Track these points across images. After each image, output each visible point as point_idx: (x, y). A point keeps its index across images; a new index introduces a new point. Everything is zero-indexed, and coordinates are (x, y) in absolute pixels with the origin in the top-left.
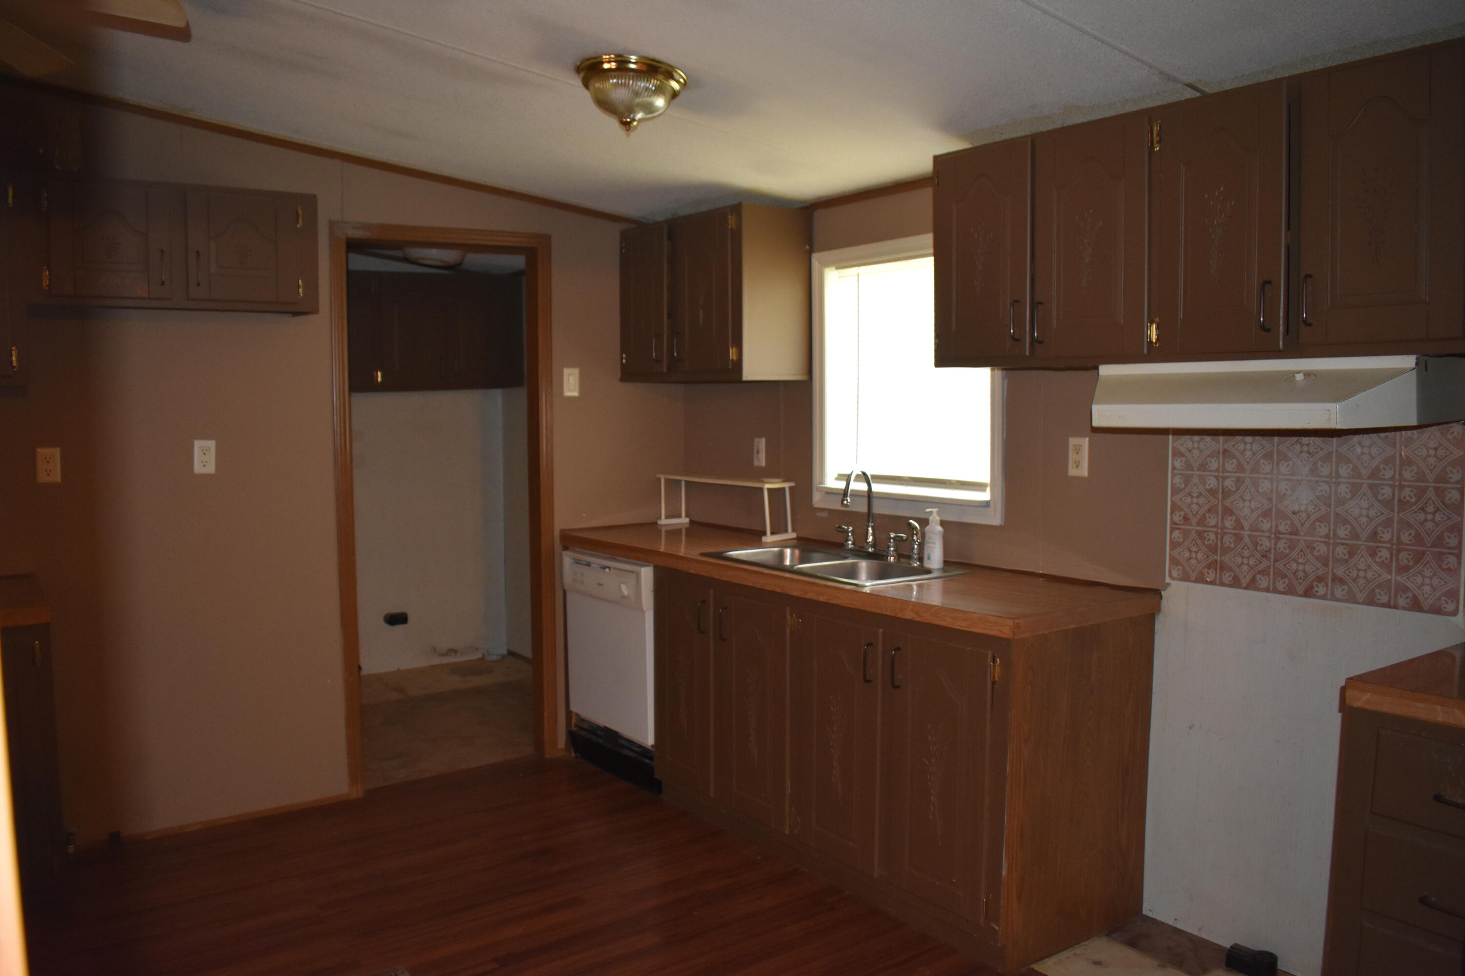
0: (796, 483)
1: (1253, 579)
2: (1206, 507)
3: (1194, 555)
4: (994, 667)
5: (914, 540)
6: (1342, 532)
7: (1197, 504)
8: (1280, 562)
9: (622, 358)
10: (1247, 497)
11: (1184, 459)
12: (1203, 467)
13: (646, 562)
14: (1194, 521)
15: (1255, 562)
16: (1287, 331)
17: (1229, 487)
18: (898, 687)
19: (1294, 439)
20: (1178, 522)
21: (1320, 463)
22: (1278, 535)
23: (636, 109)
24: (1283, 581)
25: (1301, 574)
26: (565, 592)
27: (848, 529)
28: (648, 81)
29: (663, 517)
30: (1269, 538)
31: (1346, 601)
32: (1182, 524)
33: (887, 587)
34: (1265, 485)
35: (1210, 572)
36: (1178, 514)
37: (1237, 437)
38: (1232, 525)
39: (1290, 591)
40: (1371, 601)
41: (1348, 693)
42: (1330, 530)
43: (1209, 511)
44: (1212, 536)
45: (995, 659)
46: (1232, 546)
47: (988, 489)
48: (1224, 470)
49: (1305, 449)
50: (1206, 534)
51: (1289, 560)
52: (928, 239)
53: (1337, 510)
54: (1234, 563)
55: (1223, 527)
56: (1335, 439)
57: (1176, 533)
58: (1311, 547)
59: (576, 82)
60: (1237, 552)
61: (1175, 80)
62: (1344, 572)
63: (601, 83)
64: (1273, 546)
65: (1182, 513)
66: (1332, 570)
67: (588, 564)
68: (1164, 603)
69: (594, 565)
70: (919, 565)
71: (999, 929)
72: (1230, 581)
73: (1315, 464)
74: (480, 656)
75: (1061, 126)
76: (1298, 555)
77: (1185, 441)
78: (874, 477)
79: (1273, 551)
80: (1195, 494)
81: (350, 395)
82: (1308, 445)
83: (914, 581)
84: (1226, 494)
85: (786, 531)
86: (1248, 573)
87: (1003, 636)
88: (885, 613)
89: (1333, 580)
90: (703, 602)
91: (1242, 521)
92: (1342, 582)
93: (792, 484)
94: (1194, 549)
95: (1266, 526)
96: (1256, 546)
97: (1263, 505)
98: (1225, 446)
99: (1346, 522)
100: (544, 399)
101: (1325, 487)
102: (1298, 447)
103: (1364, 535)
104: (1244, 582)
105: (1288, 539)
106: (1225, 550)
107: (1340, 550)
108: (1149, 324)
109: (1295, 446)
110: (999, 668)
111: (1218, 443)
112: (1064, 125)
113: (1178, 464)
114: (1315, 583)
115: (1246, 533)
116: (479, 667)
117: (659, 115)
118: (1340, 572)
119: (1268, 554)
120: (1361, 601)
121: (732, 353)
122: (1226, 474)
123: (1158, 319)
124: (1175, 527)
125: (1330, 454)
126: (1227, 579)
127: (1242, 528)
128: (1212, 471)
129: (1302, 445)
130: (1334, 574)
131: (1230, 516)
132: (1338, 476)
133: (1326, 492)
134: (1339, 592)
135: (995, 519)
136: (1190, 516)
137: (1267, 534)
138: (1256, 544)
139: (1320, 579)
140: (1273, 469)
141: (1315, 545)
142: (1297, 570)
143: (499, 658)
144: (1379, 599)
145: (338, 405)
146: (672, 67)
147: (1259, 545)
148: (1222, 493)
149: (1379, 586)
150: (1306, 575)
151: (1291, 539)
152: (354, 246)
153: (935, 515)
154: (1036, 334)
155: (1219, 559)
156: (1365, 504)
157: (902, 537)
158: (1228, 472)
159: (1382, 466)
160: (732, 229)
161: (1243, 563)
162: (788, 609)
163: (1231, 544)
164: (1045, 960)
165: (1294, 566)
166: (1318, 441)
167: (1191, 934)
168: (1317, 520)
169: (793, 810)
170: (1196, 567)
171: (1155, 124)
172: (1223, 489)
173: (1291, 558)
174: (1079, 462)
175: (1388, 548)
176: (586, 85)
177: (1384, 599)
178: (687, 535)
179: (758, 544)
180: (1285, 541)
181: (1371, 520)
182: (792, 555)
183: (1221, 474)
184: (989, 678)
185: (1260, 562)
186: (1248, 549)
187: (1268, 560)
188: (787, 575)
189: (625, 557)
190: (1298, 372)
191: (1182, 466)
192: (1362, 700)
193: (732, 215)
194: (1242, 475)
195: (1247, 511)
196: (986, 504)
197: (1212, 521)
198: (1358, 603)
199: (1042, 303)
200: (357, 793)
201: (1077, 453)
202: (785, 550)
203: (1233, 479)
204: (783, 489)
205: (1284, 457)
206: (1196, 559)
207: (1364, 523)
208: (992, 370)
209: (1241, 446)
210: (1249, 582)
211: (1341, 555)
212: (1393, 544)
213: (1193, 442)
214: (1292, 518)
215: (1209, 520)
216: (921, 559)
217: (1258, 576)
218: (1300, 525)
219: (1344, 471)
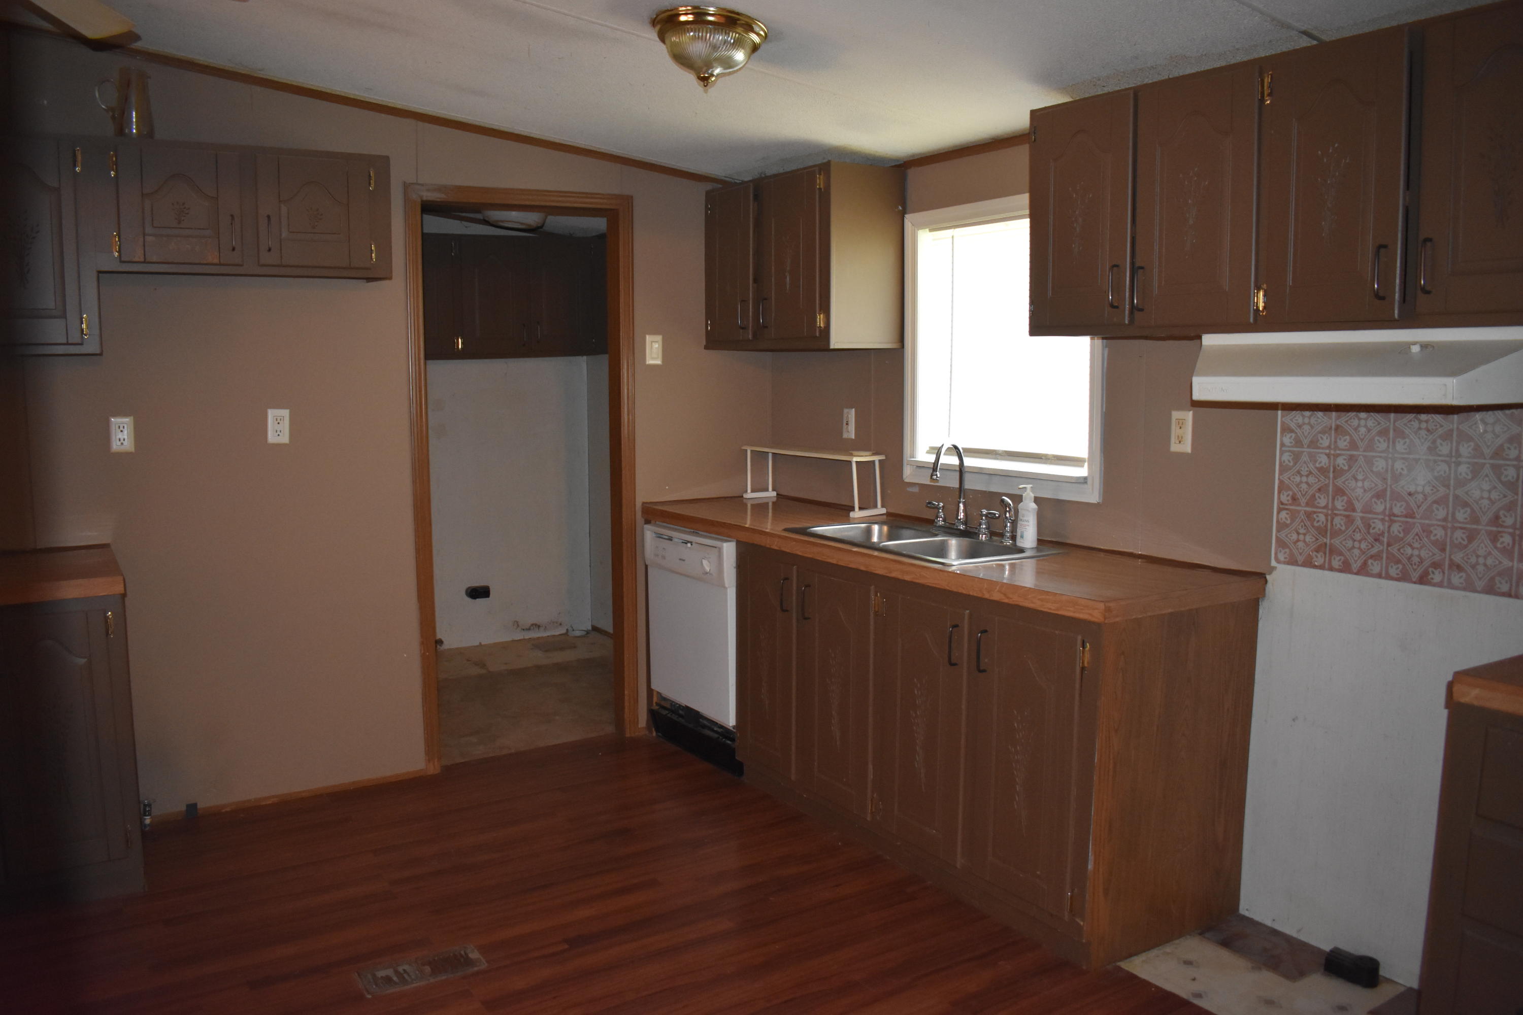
0: (886, 456)
1: (1365, 563)
2: (1316, 487)
3: (1301, 537)
4: (1083, 652)
5: (1006, 517)
6: (1461, 515)
7: (1307, 483)
8: (1393, 547)
9: (707, 325)
10: (1360, 477)
11: (1293, 435)
12: (1314, 444)
13: (727, 537)
14: (1303, 501)
15: (1367, 546)
16: (1404, 299)
17: (1341, 466)
18: (984, 671)
19: (1411, 416)
20: (1286, 502)
21: (1439, 441)
22: (1392, 518)
23: (715, 65)
24: (1397, 566)
25: (1416, 560)
26: (646, 567)
27: (938, 505)
28: (727, 34)
29: (749, 491)
30: (1383, 520)
31: (1464, 589)
32: (1290, 505)
33: (976, 567)
34: (1380, 465)
35: (1319, 556)
36: (1286, 494)
37: (1350, 413)
38: (1343, 506)
39: (1404, 577)
40: (1490, 590)
41: (1455, 689)
42: (1448, 514)
43: (1319, 490)
44: (1322, 518)
45: (1085, 644)
46: (1343, 528)
47: (1086, 464)
48: (1336, 448)
49: (1424, 425)
50: (1315, 516)
51: (1403, 544)
52: (1024, 199)
53: (1456, 492)
54: (1345, 546)
55: (1334, 508)
56: (1456, 416)
57: (1284, 514)
58: (1427, 531)
59: (652, 35)
60: (1348, 535)
61: (1289, 27)
62: (1463, 558)
63: (678, 36)
64: (1387, 529)
65: (1291, 493)
66: (1450, 556)
67: (670, 539)
68: (1269, 586)
69: (676, 540)
70: (1012, 544)
71: (1084, 924)
72: (1340, 566)
73: (1434, 442)
74: (564, 631)
75: (1167, 77)
76: (1413, 539)
77: (1295, 417)
78: (965, 450)
79: (1386, 535)
80: (1304, 473)
81: (425, 364)
82: (1427, 422)
83: (1005, 560)
84: (1338, 473)
85: (875, 506)
86: (1359, 557)
87: (1093, 619)
88: (971, 594)
89: (1450, 567)
90: (786, 579)
91: (1354, 501)
92: (1459, 568)
93: (882, 457)
94: (1302, 531)
95: (1379, 508)
96: (1369, 529)
97: (1376, 485)
98: (1338, 423)
99: (1466, 505)
100: (625, 366)
101: (1444, 467)
102: (1416, 424)
103: (1485, 519)
104: (1355, 566)
105: (1402, 522)
106: (1335, 533)
107: (1459, 534)
108: (1256, 291)
109: (1413, 423)
110: (1089, 653)
111: (1330, 418)
112: (1170, 77)
113: (1287, 440)
114: (1430, 570)
115: (1358, 515)
116: (563, 643)
117: (737, 70)
118: (1458, 557)
119: (1381, 538)
120: (1479, 589)
121: (820, 320)
122: (1338, 452)
123: (1265, 285)
124: (1282, 507)
125: (1452, 431)
126: (1336, 563)
127: (1354, 510)
128: (1323, 448)
129: (1420, 421)
130: (1451, 560)
131: (1342, 496)
132: (1459, 455)
133: (1445, 472)
134: (1456, 579)
135: (1092, 496)
136: (1299, 495)
137: (1380, 517)
138: (1368, 527)
139: (1436, 565)
140: (1388, 447)
141: (1432, 529)
142: (1412, 555)
143: (584, 633)
144: (1499, 588)
145: (414, 374)
146: (752, 19)
147: (1371, 528)
148: (1333, 472)
149: (1500, 574)
150: (1422, 561)
151: (1407, 522)
152: (428, 208)
153: (1028, 490)
154: (1135, 301)
155: (1328, 542)
156: (1486, 486)
157: (995, 514)
158: (1340, 450)
159: (1506, 445)
160: (820, 189)
161: (1353, 547)
162: (872, 587)
163: (1342, 526)
164: (1133, 958)
165: (1409, 551)
166: (1438, 418)
167: (1289, 936)
168: (1435, 502)
169: (875, 795)
170: (1304, 550)
171: (1266, 75)
172: (1334, 468)
173: (1406, 543)
174: (1182, 437)
175: (1510, 534)
176: (662, 39)
177: (1505, 588)
178: (774, 509)
179: (846, 520)
180: (1400, 524)
181: (1493, 502)
182: (880, 531)
183: (1332, 452)
184: (1078, 662)
185: (1373, 546)
186: (1360, 531)
187: (1381, 544)
188: (876, 553)
189: (707, 532)
190: (1415, 343)
191: (1291, 443)
192: (1471, 695)
193: (820, 174)
194: (1355, 453)
195: (1359, 491)
196: (1084, 480)
197: (1322, 502)
198: (1475, 591)
199: (1142, 268)
200: (433, 769)
201: (1180, 428)
202: (873, 526)
203: (1344, 457)
204: (873, 462)
205: (1400, 434)
206: (1304, 541)
207: (1485, 506)
208: (1092, 339)
209: (1355, 422)
210: (1360, 567)
211: (1460, 540)
212: (1515, 529)
213: (1303, 416)
214: (1407, 499)
215: (1319, 500)
216: (1014, 538)
217: (1370, 561)
218: (1416, 507)
219: (1466, 450)
